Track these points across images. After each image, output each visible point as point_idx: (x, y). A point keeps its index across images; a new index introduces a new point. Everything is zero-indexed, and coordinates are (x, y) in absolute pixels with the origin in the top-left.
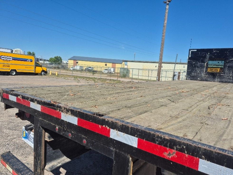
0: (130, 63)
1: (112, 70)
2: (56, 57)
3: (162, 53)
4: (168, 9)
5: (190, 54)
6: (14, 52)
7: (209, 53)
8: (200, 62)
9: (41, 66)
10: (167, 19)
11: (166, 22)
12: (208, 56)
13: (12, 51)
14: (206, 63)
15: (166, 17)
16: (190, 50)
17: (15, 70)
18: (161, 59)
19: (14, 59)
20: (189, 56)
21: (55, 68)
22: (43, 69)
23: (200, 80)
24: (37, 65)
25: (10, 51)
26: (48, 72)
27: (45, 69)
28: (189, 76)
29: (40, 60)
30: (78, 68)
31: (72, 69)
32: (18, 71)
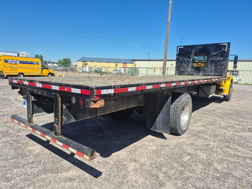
0: (139, 61)
1: (123, 70)
2: (64, 59)
3: (167, 50)
4: (171, 5)
5: (178, 51)
6: (20, 56)
7: (194, 49)
8: (186, 58)
9: (48, 69)
10: (170, 15)
11: (169, 18)
12: (193, 52)
13: (19, 55)
14: (191, 59)
15: (170, 13)
16: (178, 47)
17: (22, 74)
18: (166, 56)
19: (21, 62)
20: (177, 53)
21: (62, 70)
22: (49, 72)
23: (187, 75)
24: (44, 68)
25: (16, 55)
26: (55, 75)
27: (51, 71)
28: (178, 71)
29: (48, 62)
30: (87, 69)
31: (81, 71)
32: (25, 74)
